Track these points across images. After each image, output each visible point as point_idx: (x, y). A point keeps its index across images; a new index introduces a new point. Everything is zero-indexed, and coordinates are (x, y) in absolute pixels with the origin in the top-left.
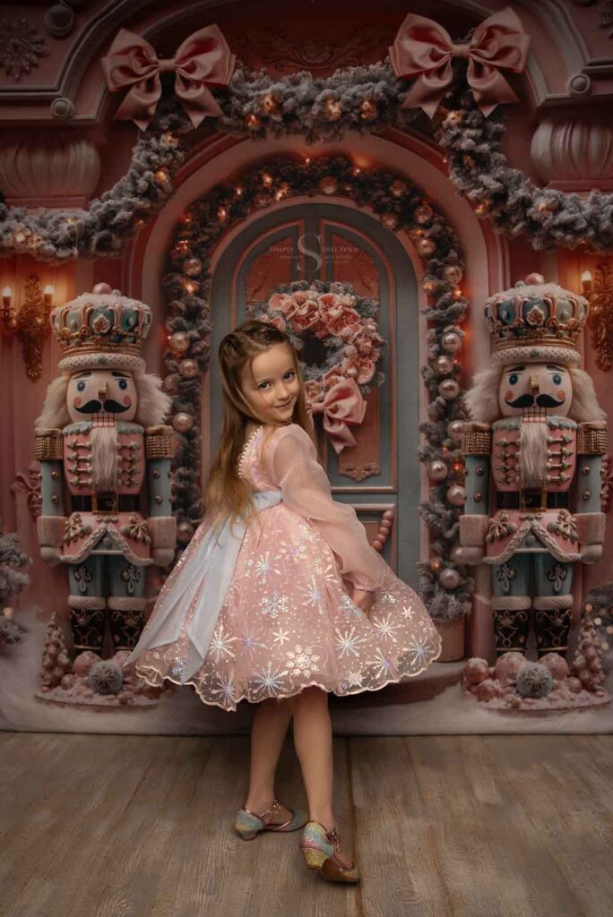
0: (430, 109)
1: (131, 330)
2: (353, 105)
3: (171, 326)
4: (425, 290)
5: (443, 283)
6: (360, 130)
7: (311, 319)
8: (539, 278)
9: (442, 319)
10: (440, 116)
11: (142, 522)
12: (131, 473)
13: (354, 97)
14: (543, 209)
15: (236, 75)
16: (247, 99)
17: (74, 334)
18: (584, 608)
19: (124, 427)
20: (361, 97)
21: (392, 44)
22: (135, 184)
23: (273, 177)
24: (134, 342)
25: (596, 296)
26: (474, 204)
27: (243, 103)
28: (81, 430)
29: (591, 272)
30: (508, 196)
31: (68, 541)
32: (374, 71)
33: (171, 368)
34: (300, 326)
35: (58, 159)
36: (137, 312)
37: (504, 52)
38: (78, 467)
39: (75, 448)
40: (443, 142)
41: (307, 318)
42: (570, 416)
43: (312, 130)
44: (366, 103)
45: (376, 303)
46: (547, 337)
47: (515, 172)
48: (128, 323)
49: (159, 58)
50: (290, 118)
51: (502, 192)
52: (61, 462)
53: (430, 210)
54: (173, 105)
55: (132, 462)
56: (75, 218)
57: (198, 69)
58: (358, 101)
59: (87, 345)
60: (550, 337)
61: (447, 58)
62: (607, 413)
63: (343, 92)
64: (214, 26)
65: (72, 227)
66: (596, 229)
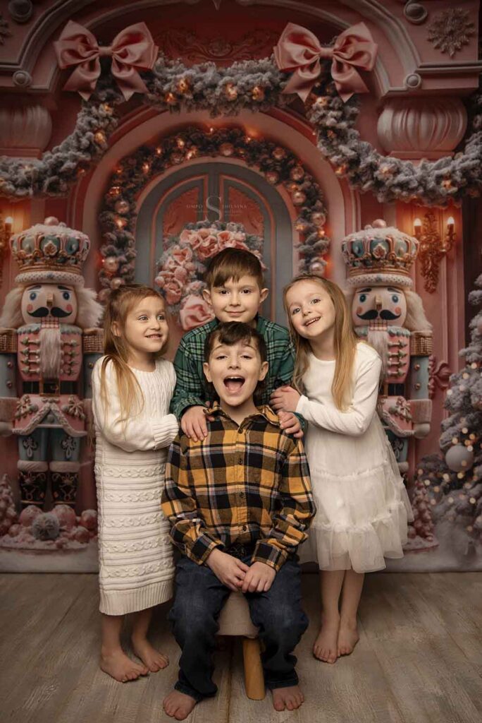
0: (304, 95)
1: (74, 254)
2: (246, 89)
3: (105, 252)
4: (298, 230)
5: (311, 225)
6: (251, 108)
7: (212, 250)
8: (382, 223)
9: (310, 253)
10: (311, 100)
11: (78, 403)
12: (71, 365)
13: (248, 83)
14: (386, 172)
15: (159, 62)
16: (166, 81)
17: (29, 256)
18: (416, 473)
19: (67, 328)
20: (252, 84)
21: (276, 45)
22: (79, 142)
23: (185, 141)
24: (76, 263)
25: (425, 237)
26: (335, 167)
27: (164, 84)
28: (33, 330)
29: (420, 219)
30: (360, 162)
31: (19, 418)
32: (263, 64)
33: (103, 284)
34: (203, 255)
35: (18, 118)
36: (79, 240)
37: (358, 55)
38: (29, 359)
39: (27, 344)
40: (313, 120)
41: (209, 249)
42: (405, 326)
43: (215, 107)
44: (256, 88)
45: (261, 239)
46: (388, 267)
47: (366, 144)
48: (71, 249)
49: (99, 45)
50: (199, 97)
51: (356, 159)
52: (15, 355)
53: (302, 170)
54: (109, 81)
55: (72, 356)
56: (31, 166)
57: (129, 55)
58: (250, 87)
59: (39, 265)
60: (391, 267)
61: (317, 58)
62: (432, 324)
63: (239, 79)
64: (143, 24)
65: (29, 172)
66: (425, 188)
